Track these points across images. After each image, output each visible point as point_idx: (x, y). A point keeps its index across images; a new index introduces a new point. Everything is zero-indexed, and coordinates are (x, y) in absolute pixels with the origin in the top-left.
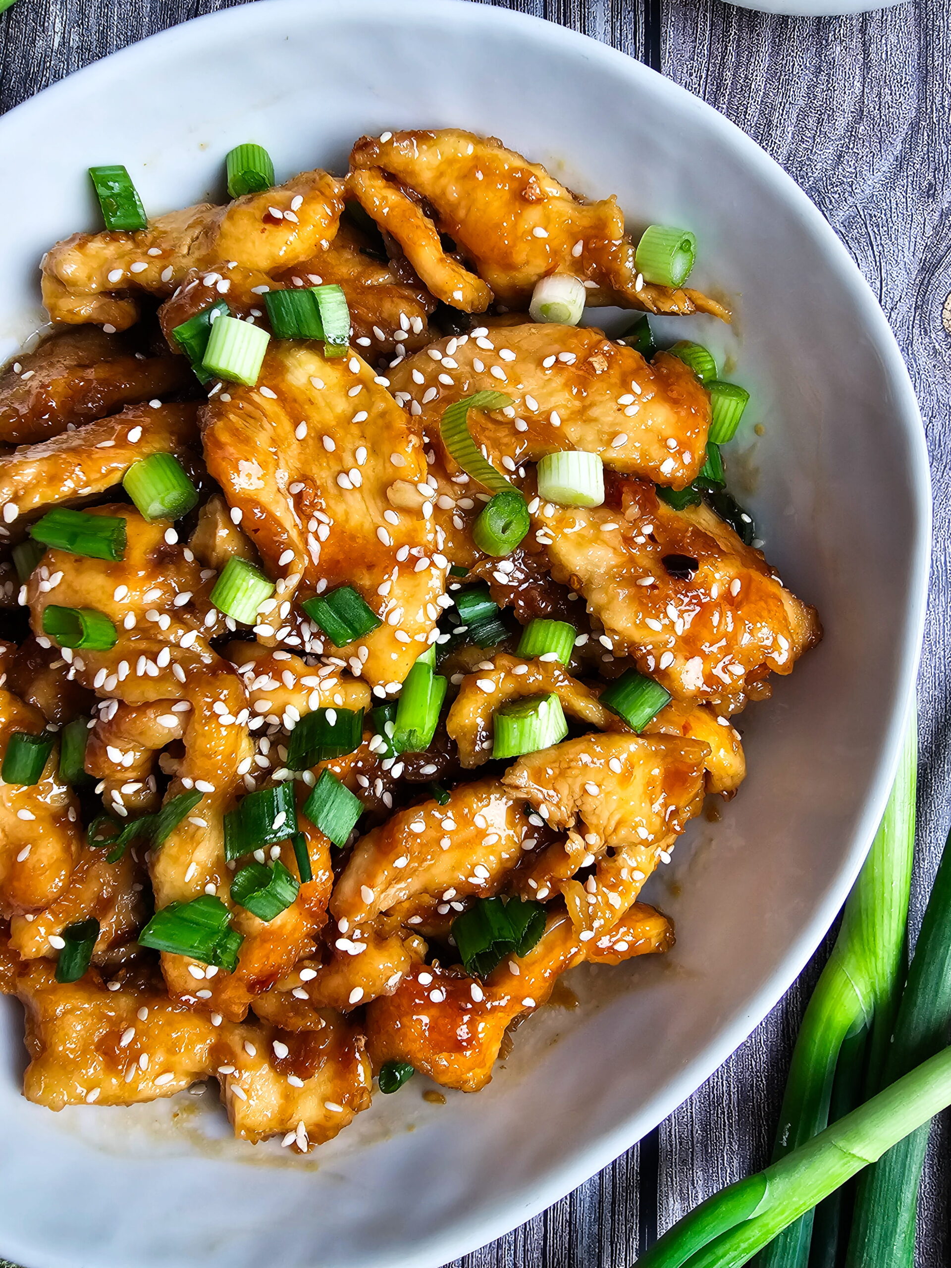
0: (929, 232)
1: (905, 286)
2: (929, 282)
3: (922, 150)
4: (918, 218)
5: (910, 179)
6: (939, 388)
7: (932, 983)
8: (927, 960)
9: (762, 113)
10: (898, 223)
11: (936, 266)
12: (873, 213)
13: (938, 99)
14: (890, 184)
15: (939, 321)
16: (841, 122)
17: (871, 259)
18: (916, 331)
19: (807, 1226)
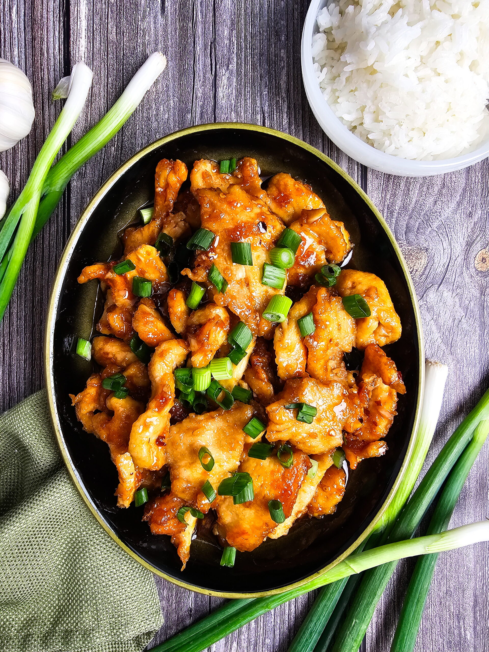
0: (469, 230)
1: (460, 251)
2: (469, 250)
3: (467, 199)
4: (465, 225)
5: (462, 210)
6: (473, 290)
7: (407, 522)
8: (407, 513)
9: (406, 185)
10: (458, 227)
11: (472, 243)
12: (448, 223)
13: (473, 179)
14: (455, 211)
15: (473, 265)
16: (436, 189)
17: (447, 241)
18: (464, 268)
19: (339, 593)
